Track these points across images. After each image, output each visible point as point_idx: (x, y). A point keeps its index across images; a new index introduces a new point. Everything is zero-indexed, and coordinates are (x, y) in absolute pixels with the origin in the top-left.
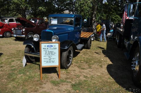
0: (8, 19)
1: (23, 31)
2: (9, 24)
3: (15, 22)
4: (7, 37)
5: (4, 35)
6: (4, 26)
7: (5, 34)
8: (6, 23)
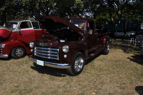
0: (19, 23)
1: (64, 50)
2: (20, 32)
3: (32, 28)
4: (17, 58)
5: (12, 55)
6: (12, 35)
7: (13, 52)
8: (15, 30)
